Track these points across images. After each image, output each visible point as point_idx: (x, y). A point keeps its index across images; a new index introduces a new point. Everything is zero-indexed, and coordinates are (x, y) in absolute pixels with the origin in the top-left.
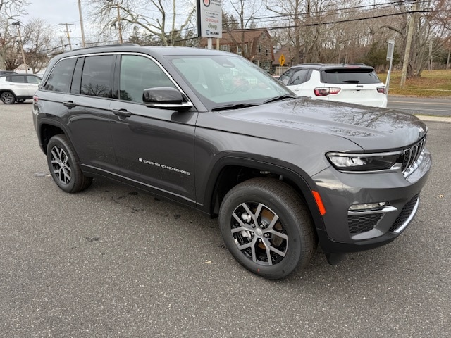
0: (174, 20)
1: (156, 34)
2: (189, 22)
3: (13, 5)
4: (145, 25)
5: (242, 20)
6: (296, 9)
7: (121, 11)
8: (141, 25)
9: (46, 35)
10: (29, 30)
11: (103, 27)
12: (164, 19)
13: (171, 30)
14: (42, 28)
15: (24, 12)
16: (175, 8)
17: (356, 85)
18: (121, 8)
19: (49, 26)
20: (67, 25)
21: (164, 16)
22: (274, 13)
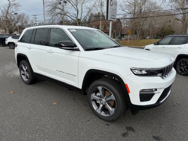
1: (74, 20)
2: (88, 15)
3: (14, 6)
6: (134, 11)
8: (68, 16)
9: (26, 19)
11: (52, 16)
12: (78, 14)
14: (25, 16)
16: (82, 9)
18: (60, 9)
19: (28, 16)
20: (35, 15)
21: (78, 12)
22: (125, 12)
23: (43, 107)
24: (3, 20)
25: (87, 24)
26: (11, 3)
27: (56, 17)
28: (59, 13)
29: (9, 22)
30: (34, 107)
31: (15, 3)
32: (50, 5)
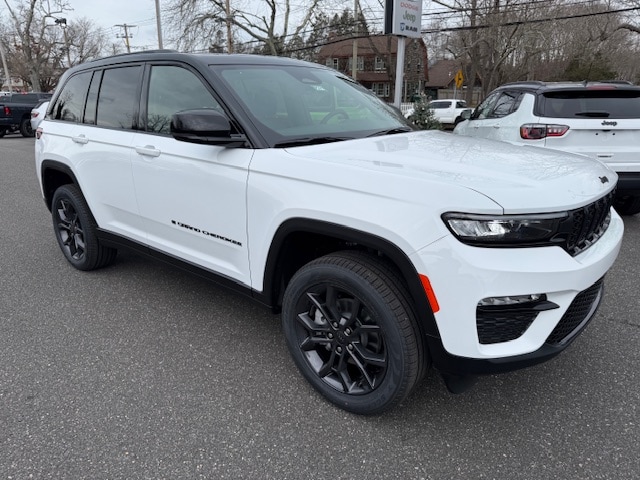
0: (287, 18)
1: (260, 39)
2: (307, 22)
4: (244, 25)
6: (474, 2)
8: (240, 25)
9: (95, 42)
11: (184, 28)
12: (273, 18)
13: (282, 33)
14: (89, 32)
15: (66, 7)
19: (99, 30)
20: (125, 26)
21: (274, 12)
22: (443, 7)
23: (201, 357)
24: (18, 48)
25: (305, 54)
27: (198, 29)
28: (208, 16)
29: (38, 53)
30: (170, 355)
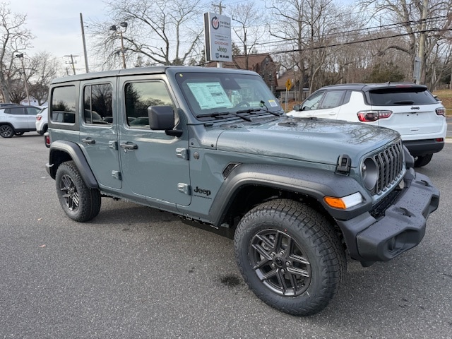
0: (178, 48)
1: (160, 62)
2: (192, 50)
3: (19, 39)
4: (149, 54)
5: (245, 47)
7: (125, 41)
8: (145, 54)
9: (52, 66)
10: (35, 63)
12: (167, 48)
13: (174, 58)
14: (48, 60)
15: (29, 45)
16: (178, 37)
17: (411, 107)
18: (125, 38)
19: (55, 59)
20: (72, 56)
21: (168, 45)
26: (10, 31)
29: (8, 76)
31: (19, 32)
32: (101, 31)
